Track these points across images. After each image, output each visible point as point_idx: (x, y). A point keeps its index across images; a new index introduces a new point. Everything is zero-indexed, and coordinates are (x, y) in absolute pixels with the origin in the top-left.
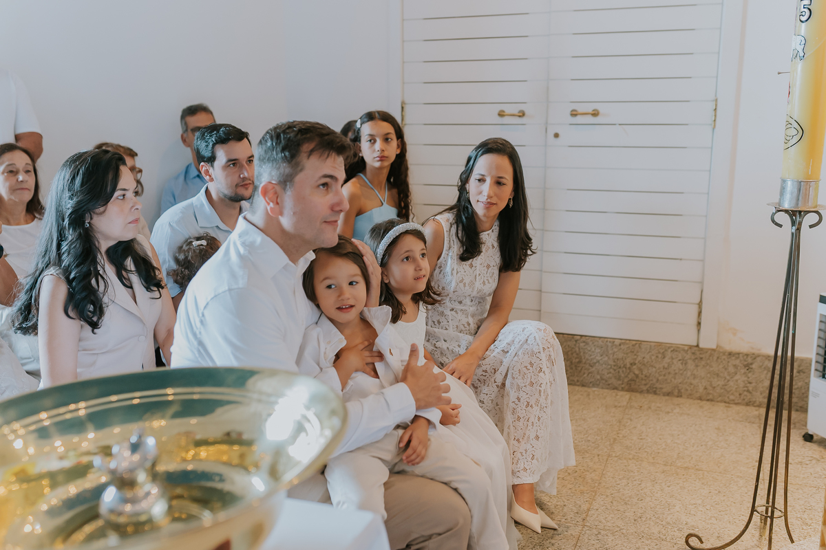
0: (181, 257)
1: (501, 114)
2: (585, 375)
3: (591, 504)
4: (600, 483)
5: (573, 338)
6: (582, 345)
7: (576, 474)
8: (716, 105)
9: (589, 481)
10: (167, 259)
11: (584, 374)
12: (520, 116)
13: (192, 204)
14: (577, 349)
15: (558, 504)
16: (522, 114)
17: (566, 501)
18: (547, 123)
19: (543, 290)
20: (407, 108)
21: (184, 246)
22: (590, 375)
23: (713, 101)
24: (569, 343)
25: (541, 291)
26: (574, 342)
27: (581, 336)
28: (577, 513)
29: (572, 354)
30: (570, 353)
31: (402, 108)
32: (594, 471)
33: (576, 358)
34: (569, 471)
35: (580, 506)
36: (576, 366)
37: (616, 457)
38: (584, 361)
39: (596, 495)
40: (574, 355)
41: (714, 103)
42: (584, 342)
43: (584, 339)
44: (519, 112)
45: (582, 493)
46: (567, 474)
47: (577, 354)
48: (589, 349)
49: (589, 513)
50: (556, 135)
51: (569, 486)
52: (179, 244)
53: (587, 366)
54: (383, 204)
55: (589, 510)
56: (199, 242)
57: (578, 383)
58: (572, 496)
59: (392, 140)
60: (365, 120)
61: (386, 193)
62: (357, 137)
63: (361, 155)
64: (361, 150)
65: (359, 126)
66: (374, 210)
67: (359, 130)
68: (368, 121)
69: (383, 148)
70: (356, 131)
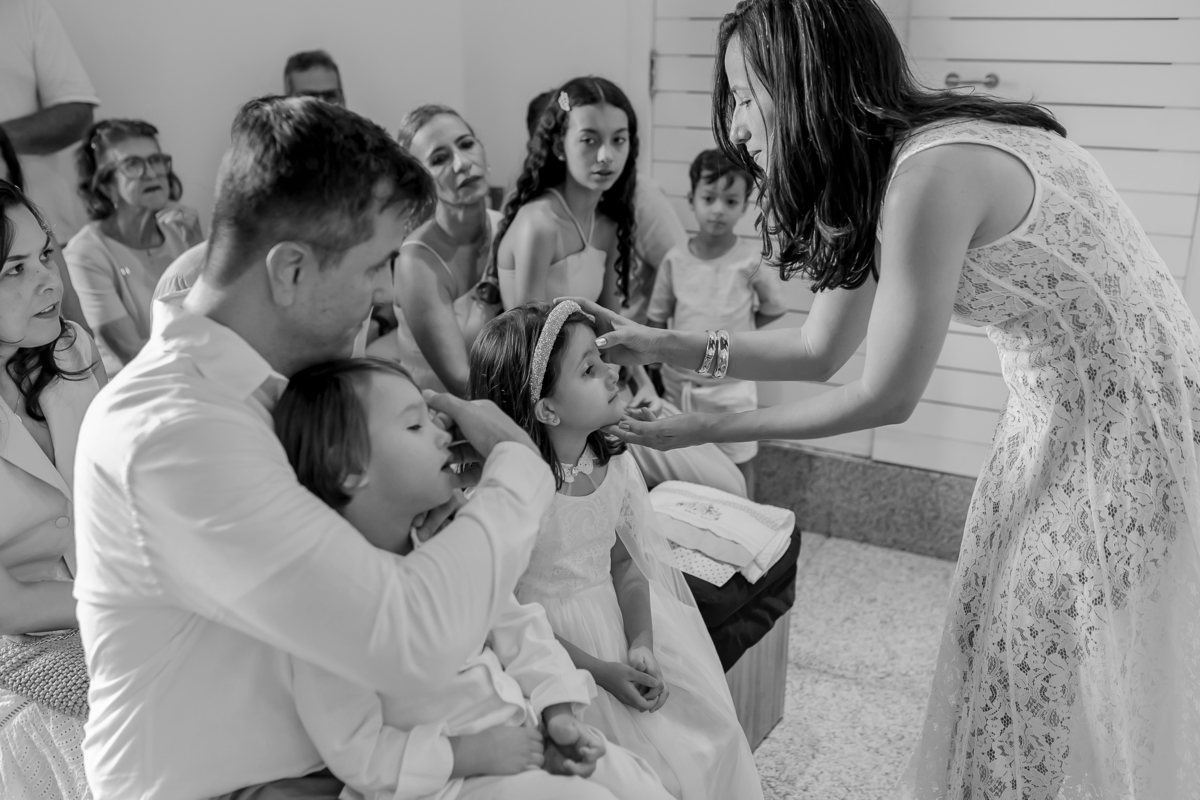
2: (945, 541)
5: (927, 476)
6: (942, 489)
7: (901, 743)
11: (943, 537)
14: (933, 496)
20: (660, 63)
22: (953, 541)
24: (920, 484)
26: (929, 484)
27: (943, 474)
29: (924, 503)
30: (920, 501)
31: (652, 63)
33: (931, 510)
34: (891, 736)
36: (929, 524)
38: (944, 516)
40: (929, 505)
42: (946, 484)
43: (946, 477)
46: (885, 741)
47: (933, 504)
48: (954, 496)
51: (886, 768)
53: (949, 525)
57: (932, 553)
58: (888, 791)
59: (624, 140)
60: (581, 100)
61: (592, 227)
62: (559, 128)
63: (561, 158)
64: (562, 150)
65: (567, 109)
66: (570, 259)
67: (565, 115)
68: (585, 103)
69: (611, 156)
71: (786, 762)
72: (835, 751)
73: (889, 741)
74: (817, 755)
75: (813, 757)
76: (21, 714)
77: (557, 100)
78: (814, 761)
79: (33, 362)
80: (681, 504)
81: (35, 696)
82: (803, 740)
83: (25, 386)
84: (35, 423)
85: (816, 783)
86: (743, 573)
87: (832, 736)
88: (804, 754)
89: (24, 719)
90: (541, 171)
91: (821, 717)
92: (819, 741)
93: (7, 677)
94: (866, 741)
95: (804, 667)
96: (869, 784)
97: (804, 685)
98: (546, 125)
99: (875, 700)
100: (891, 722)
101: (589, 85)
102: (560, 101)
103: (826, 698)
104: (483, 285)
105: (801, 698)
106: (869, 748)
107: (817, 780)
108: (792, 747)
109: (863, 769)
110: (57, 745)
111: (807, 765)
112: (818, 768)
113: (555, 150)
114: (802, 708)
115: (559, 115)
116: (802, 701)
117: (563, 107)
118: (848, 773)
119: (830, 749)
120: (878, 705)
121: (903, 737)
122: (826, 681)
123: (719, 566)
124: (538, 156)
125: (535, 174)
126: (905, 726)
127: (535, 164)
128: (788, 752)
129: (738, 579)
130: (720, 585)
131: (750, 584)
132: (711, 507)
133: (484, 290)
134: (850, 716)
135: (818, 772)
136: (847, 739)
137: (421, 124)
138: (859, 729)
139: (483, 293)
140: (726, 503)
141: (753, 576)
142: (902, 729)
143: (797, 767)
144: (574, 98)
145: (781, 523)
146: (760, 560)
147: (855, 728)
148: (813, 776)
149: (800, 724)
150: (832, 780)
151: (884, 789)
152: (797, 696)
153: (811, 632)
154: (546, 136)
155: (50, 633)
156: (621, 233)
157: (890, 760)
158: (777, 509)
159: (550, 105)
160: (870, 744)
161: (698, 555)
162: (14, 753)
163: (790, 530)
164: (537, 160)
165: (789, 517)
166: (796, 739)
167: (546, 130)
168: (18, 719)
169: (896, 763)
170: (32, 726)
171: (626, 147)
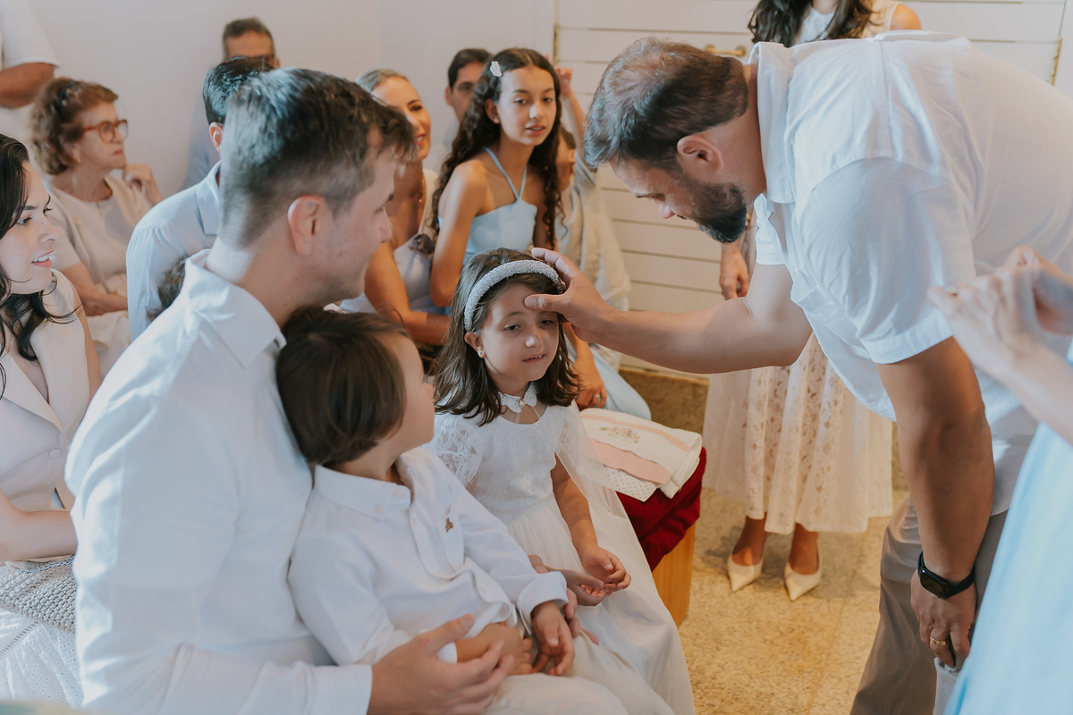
3: (814, 694)
4: (829, 654)
7: (792, 635)
8: (1059, 50)
9: (813, 649)
10: (148, 290)
13: (195, 196)
15: (763, 690)
17: (774, 685)
20: (562, 35)
23: (1054, 43)
28: (792, 710)
31: (555, 35)
32: (822, 630)
34: (783, 629)
35: (797, 697)
37: (855, 605)
39: (822, 676)
41: (1056, 46)
45: (801, 671)
46: (778, 634)
49: (812, 711)
51: (782, 657)
54: (516, 200)
55: (810, 705)
58: (785, 677)
60: (511, 65)
61: (523, 182)
62: (492, 91)
63: (496, 121)
64: (496, 114)
65: (499, 74)
66: (501, 210)
67: (497, 80)
68: (515, 68)
69: (541, 113)
70: (491, 82)
71: (695, 654)
72: (736, 644)
73: (782, 633)
74: (720, 647)
75: (718, 649)
76: (29, 635)
77: (489, 69)
78: (719, 652)
79: (24, 306)
80: (604, 429)
81: (46, 618)
82: (707, 634)
83: (16, 329)
84: (28, 362)
85: (722, 672)
86: (663, 489)
87: (732, 630)
88: (710, 647)
89: (32, 640)
90: (475, 132)
91: (720, 614)
92: (721, 635)
93: (17, 602)
94: (761, 634)
95: (700, 570)
96: (768, 671)
97: (703, 586)
98: (479, 92)
99: (766, 598)
100: (781, 617)
101: (517, 53)
102: (491, 69)
103: (723, 597)
104: (420, 237)
105: (702, 598)
106: (765, 641)
107: (723, 669)
108: (698, 641)
109: (762, 659)
110: (65, 663)
111: (713, 657)
112: (723, 659)
113: (490, 114)
114: (703, 606)
115: (493, 80)
116: (703, 600)
117: (495, 74)
118: (749, 662)
119: (731, 641)
120: (769, 602)
121: (793, 630)
122: (722, 582)
123: (642, 483)
124: (473, 119)
125: (470, 135)
126: (794, 620)
127: (469, 127)
128: (695, 645)
129: (659, 494)
130: (644, 500)
131: (668, 498)
132: (630, 431)
133: (419, 240)
134: (745, 612)
135: (724, 662)
136: (745, 632)
138: (754, 624)
139: (419, 243)
140: (642, 428)
141: (671, 492)
142: (791, 622)
143: (704, 658)
144: (504, 65)
145: (691, 444)
146: (676, 478)
147: (751, 622)
148: (719, 665)
149: (703, 620)
150: (736, 669)
151: (781, 676)
152: (698, 596)
153: (704, 539)
154: (479, 101)
155: (53, 558)
156: (547, 189)
157: (785, 650)
158: (687, 432)
160: (767, 637)
161: (623, 474)
162: (23, 672)
163: (699, 451)
164: (471, 123)
165: (698, 440)
166: (701, 633)
167: (480, 96)
168: (26, 639)
169: (789, 653)
170: (40, 645)
171: (553, 106)
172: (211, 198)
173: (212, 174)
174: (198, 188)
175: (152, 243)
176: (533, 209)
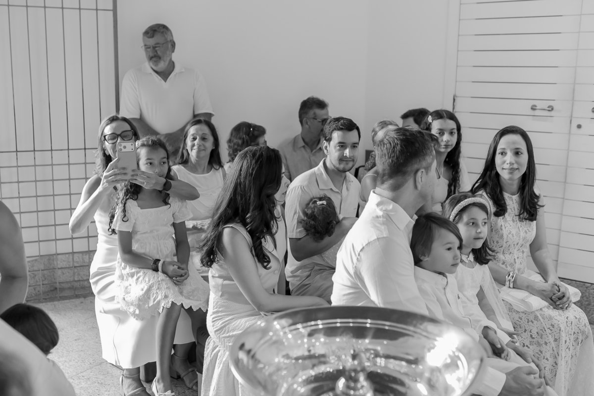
0: (309, 212)
1: (533, 108)
12: (549, 110)
13: (315, 173)
16: (551, 109)
18: (571, 116)
19: (561, 245)
20: (457, 100)
21: (311, 203)
25: (558, 245)
31: (454, 100)
44: (548, 107)
50: (579, 126)
52: (306, 202)
54: (440, 177)
56: (321, 202)
59: (455, 133)
60: (436, 117)
61: (442, 169)
65: (431, 121)
67: (430, 124)
68: (438, 119)
69: (449, 139)
70: (428, 124)
101: (440, 112)
102: (428, 119)
117: (429, 121)
137: (382, 128)
144: (434, 117)
159: (425, 121)
171: (456, 136)
172: (322, 174)
173: (321, 163)
174: (316, 169)
175: (300, 192)
176: (447, 182)
